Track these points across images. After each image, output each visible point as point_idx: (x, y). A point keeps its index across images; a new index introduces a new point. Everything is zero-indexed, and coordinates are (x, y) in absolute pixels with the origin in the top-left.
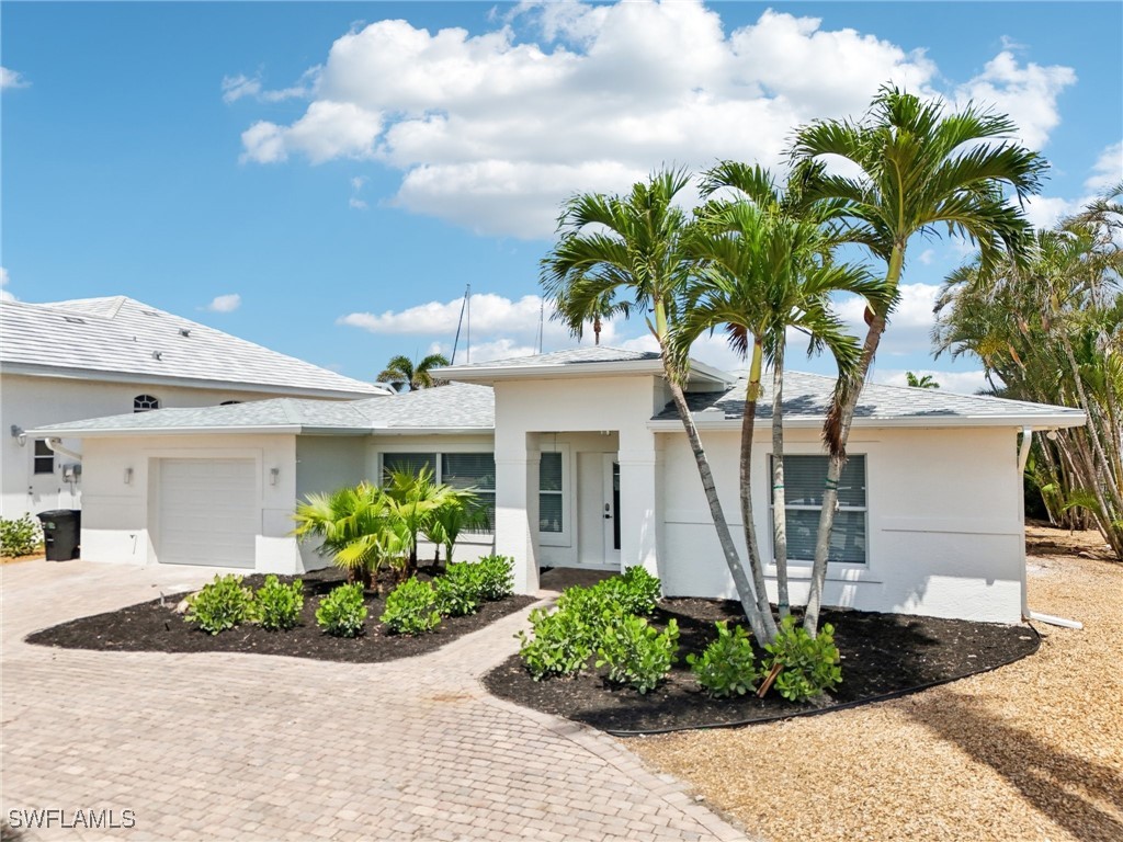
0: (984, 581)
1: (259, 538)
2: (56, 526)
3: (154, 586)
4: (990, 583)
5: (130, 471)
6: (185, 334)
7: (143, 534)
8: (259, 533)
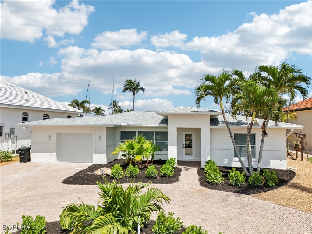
0: (280, 160)
1: (94, 155)
2: (25, 152)
3: (71, 168)
4: (281, 161)
5: (50, 136)
6: (26, 93)
7: (54, 154)
8: (94, 153)
